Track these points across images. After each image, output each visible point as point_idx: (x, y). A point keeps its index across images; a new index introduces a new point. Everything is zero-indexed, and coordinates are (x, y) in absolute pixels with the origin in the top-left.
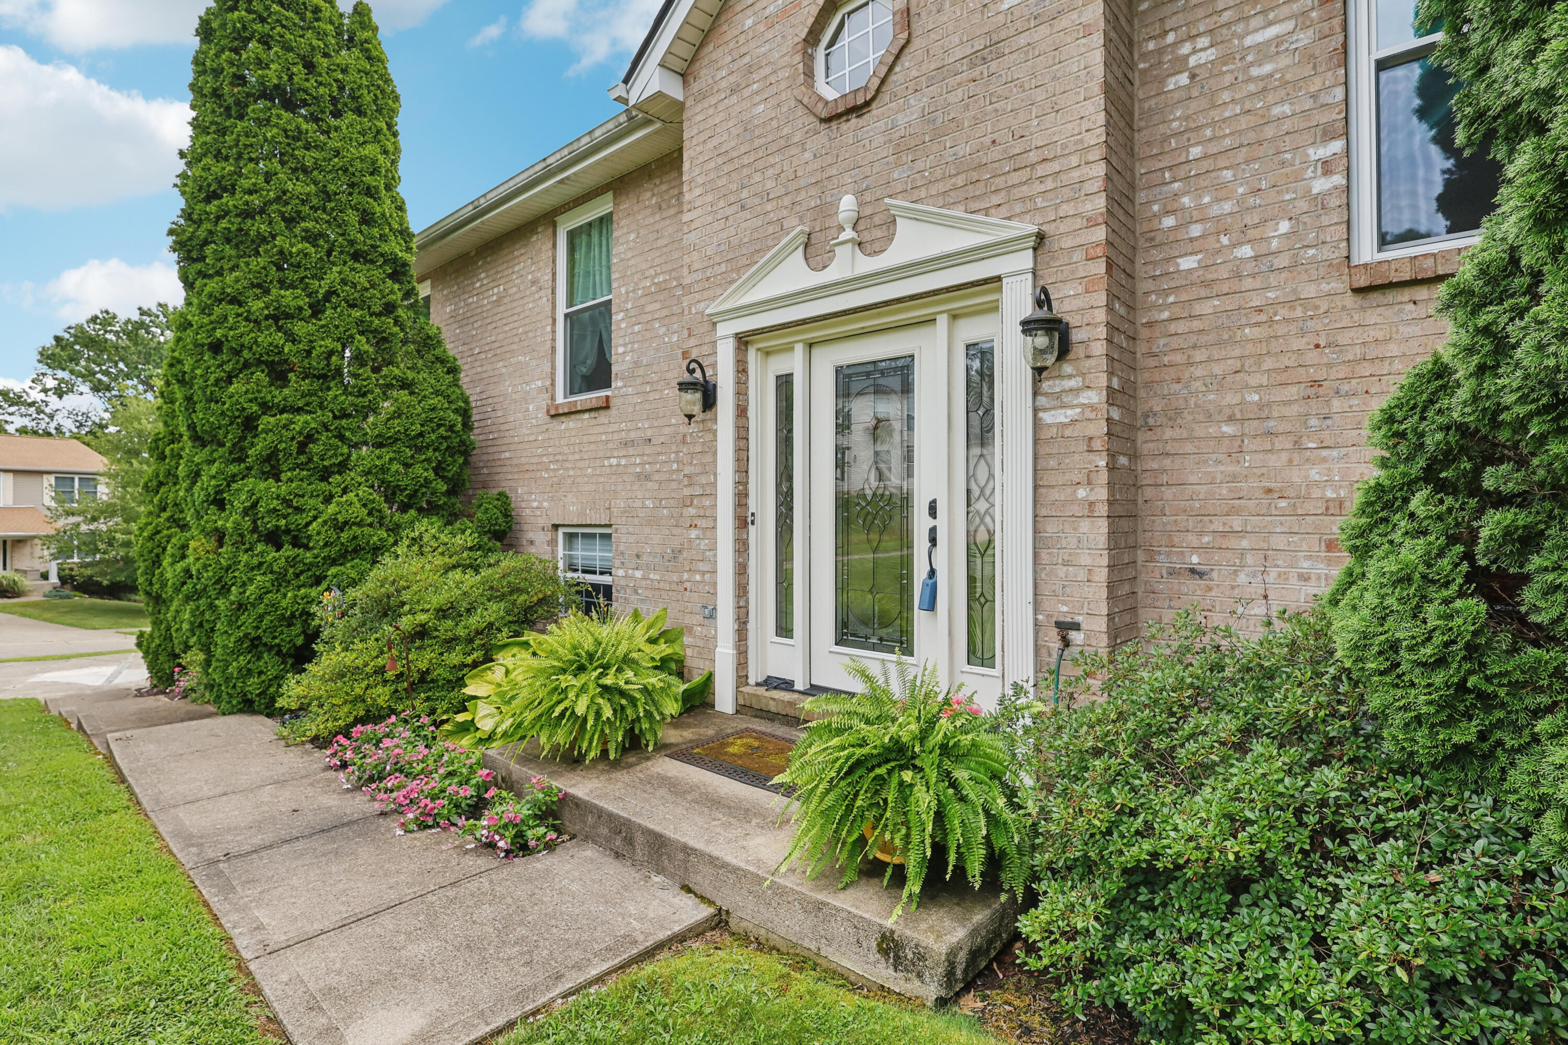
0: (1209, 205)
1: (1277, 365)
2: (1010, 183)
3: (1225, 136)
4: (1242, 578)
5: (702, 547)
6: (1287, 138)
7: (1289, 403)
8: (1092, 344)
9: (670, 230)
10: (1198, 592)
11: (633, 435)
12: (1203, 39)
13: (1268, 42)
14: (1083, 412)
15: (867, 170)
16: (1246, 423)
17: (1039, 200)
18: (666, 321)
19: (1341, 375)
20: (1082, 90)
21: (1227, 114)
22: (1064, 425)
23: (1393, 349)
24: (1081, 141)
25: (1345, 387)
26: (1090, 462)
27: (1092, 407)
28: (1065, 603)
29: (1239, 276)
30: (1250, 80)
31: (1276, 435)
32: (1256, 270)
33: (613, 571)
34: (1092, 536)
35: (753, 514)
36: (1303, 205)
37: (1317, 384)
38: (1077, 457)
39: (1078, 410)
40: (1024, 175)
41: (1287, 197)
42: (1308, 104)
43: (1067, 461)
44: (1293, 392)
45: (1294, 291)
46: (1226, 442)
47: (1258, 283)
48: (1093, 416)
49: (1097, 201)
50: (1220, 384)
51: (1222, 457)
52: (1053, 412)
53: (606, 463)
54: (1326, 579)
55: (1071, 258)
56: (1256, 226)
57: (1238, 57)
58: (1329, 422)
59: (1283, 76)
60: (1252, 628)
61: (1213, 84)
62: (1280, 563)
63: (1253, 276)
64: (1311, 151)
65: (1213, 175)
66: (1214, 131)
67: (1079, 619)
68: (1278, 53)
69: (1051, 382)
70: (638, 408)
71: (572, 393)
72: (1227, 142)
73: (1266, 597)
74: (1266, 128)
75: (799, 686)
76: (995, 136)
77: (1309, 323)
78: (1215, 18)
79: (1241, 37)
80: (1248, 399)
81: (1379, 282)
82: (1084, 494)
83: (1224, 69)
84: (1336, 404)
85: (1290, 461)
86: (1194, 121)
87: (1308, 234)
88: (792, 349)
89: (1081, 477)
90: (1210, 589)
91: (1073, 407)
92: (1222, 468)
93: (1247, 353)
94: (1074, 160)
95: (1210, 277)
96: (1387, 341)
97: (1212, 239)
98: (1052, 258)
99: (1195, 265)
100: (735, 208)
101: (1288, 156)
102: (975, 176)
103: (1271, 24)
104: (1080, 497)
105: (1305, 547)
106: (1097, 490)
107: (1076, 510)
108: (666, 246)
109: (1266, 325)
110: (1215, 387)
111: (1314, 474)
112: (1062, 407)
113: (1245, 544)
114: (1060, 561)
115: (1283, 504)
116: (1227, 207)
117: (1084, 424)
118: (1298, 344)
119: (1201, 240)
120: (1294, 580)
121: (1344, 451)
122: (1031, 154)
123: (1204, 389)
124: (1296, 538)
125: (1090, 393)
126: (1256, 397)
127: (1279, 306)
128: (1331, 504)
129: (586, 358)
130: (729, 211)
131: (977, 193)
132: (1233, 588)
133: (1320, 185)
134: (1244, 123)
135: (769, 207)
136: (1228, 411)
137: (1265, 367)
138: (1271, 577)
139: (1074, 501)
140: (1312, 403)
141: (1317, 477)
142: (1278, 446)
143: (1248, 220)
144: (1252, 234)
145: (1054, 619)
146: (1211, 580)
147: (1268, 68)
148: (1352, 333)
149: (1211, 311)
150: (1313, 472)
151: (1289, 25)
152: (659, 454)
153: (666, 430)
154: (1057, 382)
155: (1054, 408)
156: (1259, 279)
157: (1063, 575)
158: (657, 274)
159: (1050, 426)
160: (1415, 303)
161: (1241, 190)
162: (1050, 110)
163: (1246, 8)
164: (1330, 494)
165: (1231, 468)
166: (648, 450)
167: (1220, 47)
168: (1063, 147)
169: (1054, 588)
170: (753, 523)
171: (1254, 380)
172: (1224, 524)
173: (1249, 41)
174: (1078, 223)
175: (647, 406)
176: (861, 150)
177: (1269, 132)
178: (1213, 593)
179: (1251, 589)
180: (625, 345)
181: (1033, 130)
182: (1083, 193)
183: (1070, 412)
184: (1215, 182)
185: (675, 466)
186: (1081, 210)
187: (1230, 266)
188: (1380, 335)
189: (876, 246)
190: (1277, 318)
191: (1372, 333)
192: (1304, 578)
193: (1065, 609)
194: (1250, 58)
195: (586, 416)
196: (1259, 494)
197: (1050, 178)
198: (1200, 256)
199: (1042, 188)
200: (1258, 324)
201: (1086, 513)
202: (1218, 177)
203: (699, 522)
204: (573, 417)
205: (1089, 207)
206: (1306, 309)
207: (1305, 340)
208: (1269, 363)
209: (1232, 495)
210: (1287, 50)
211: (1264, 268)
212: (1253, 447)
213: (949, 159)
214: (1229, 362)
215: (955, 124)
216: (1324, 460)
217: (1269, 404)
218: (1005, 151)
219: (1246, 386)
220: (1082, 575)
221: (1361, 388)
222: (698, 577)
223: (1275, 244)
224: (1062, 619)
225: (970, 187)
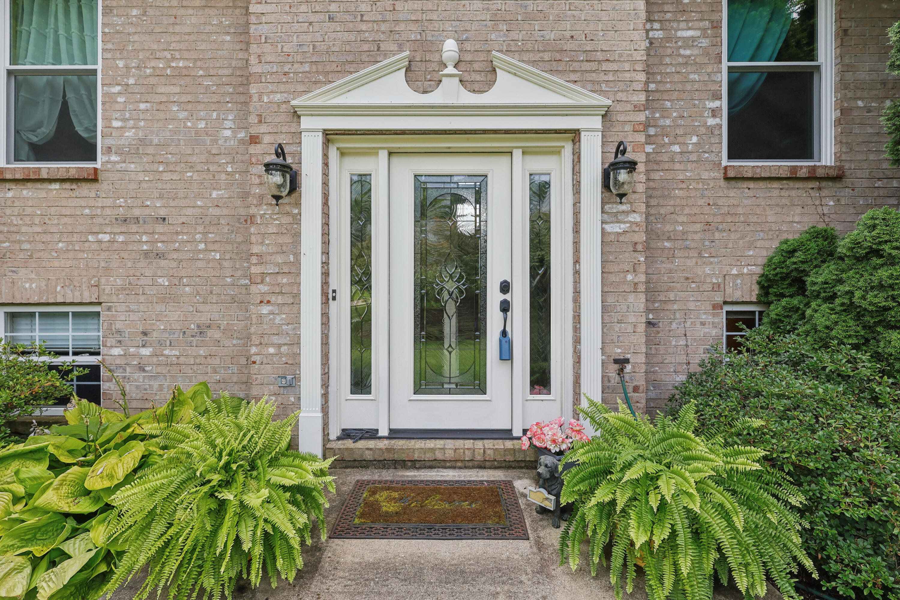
0: (658, 119)
1: (691, 212)
2: (583, 69)
3: (667, 82)
4: (674, 326)
5: (277, 321)
6: (696, 93)
7: (696, 232)
8: (637, 184)
9: (194, 20)
10: (653, 335)
11: (137, 212)
12: (657, 24)
13: (688, 38)
14: (630, 227)
15: (468, 26)
16: (676, 241)
17: (603, 85)
18: (190, 106)
19: (719, 221)
20: (632, 23)
21: (668, 70)
22: (618, 234)
23: (740, 210)
24: (631, 55)
25: (721, 227)
26: (635, 258)
27: (637, 224)
28: (619, 347)
29: (673, 161)
30: (680, 55)
31: (690, 249)
32: (681, 160)
33: (103, 350)
34: (636, 304)
35: (334, 291)
36: (703, 130)
37: (708, 223)
38: (627, 254)
39: (628, 225)
40: (593, 66)
41: (696, 124)
42: (706, 78)
43: (621, 257)
44: (698, 227)
45: (698, 174)
46: (666, 251)
47: (682, 167)
48: (637, 229)
49: (640, 96)
50: (663, 219)
51: (664, 259)
52: (612, 225)
53: (90, 238)
54: (713, 324)
55: (624, 128)
56: (682, 136)
57: (674, 41)
58: (714, 244)
59: (695, 59)
60: (679, 353)
61: (661, 51)
62: (692, 316)
63: (680, 162)
64: (707, 103)
65: (661, 102)
66: (661, 77)
67: (628, 356)
68: (693, 46)
69: (610, 206)
70: (144, 185)
71: (17, 159)
72: (668, 86)
73: (685, 335)
74: (687, 84)
75: (384, 432)
76: (573, 33)
77: (705, 192)
78: (663, 14)
79: (676, 30)
80: (677, 229)
81: (739, 176)
82: (631, 278)
83: (667, 45)
84: (717, 235)
85: (697, 263)
86: (652, 69)
87: (705, 146)
88: (377, 154)
89: (629, 267)
90: (658, 332)
91: (625, 223)
92: (664, 265)
93: (677, 204)
94: (627, 67)
95: (658, 159)
96: (738, 206)
97: (660, 138)
98: (612, 125)
99: (651, 151)
100: (321, 17)
101: (697, 102)
102: (558, 56)
103: (689, 29)
104: (628, 279)
105: (703, 308)
106: (639, 275)
107: (627, 288)
108: (189, 34)
109: (686, 190)
110: (661, 220)
111: (708, 270)
112: (617, 222)
113: (676, 307)
114: (616, 320)
115: (693, 285)
116: (668, 122)
117: (632, 234)
118: (700, 202)
119: (654, 137)
120: (698, 325)
121: (720, 259)
122: (598, 54)
123: (655, 221)
124: (699, 304)
125: (635, 215)
126: (681, 228)
127: (692, 181)
128: (715, 286)
129: (40, 125)
130: (313, 18)
131: (560, 69)
132: (670, 331)
133: (711, 122)
134: (676, 78)
135: (364, 27)
136: (667, 235)
137: (686, 212)
138: (688, 325)
139: (625, 282)
140: (707, 233)
141: (709, 272)
142: (691, 255)
143: (678, 132)
144: (680, 139)
145: (613, 358)
146: (659, 327)
147: (688, 52)
148: (724, 200)
149: (659, 178)
150: (707, 269)
151: (697, 33)
152: (177, 233)
153: (189, 211)
154: (614, 206)
155: (612, 222)
156: (682, 165)
157: (618, 330)
158: (173, 59)
159: (610, 233)
160: (749, 189)
161: (675, 114)
162: (611, 29)
163: (679, 16)
164: (714, 281)
165: (669, 266)
166: (160, 228)
167: (665, 31)
168: (620, 55)
169: (612, 338)
170: (334, 298)
171: (681, 219)
172: (666, 296)
173: (680, 34)
174: (629, 107)
175: (160, 185)
176: (461, 8)
177: (688, 87)
178: (660, 335)
179: (678, 332)
180: (124, 120)
181: (599, 37)
182: (632, 89)
183: (622, 226)
184: (662, 106)
185: (202, 246)
186: (630, 99)
187: (669, 155)
188: (735, 202)
189: (476, 87)
190: (691, 187)
191: (732, 201)
192: (703, 324)
193: (619, 351)
194: (680, 44)
195: (56, 186)
196: (682, 280)
197: (611, 73)
198: (654, 146)
199: (606, 78)
200: (682, 189)
201: (632, 290)
202: (663, 104)
203: (273, 299)
204: (29, 185)
205: (635, 98)
206: (704, 185)
207: (703, 201)
208: (687, 211)
209: (670, 281)
210: (697, 46)
211: (685, 159)
212: (679, 255)
213: (538, 39)
214: (668, 207)
215: (542, 15)
216: (711, 263)
217: (687, 232)
218: (580, 46)
219: (677, 222)
220: (630, 329)
221: (727, 228)
222: (271, 350)
223: (690, 147)
224: (617, 357)
225: (555, 63)
